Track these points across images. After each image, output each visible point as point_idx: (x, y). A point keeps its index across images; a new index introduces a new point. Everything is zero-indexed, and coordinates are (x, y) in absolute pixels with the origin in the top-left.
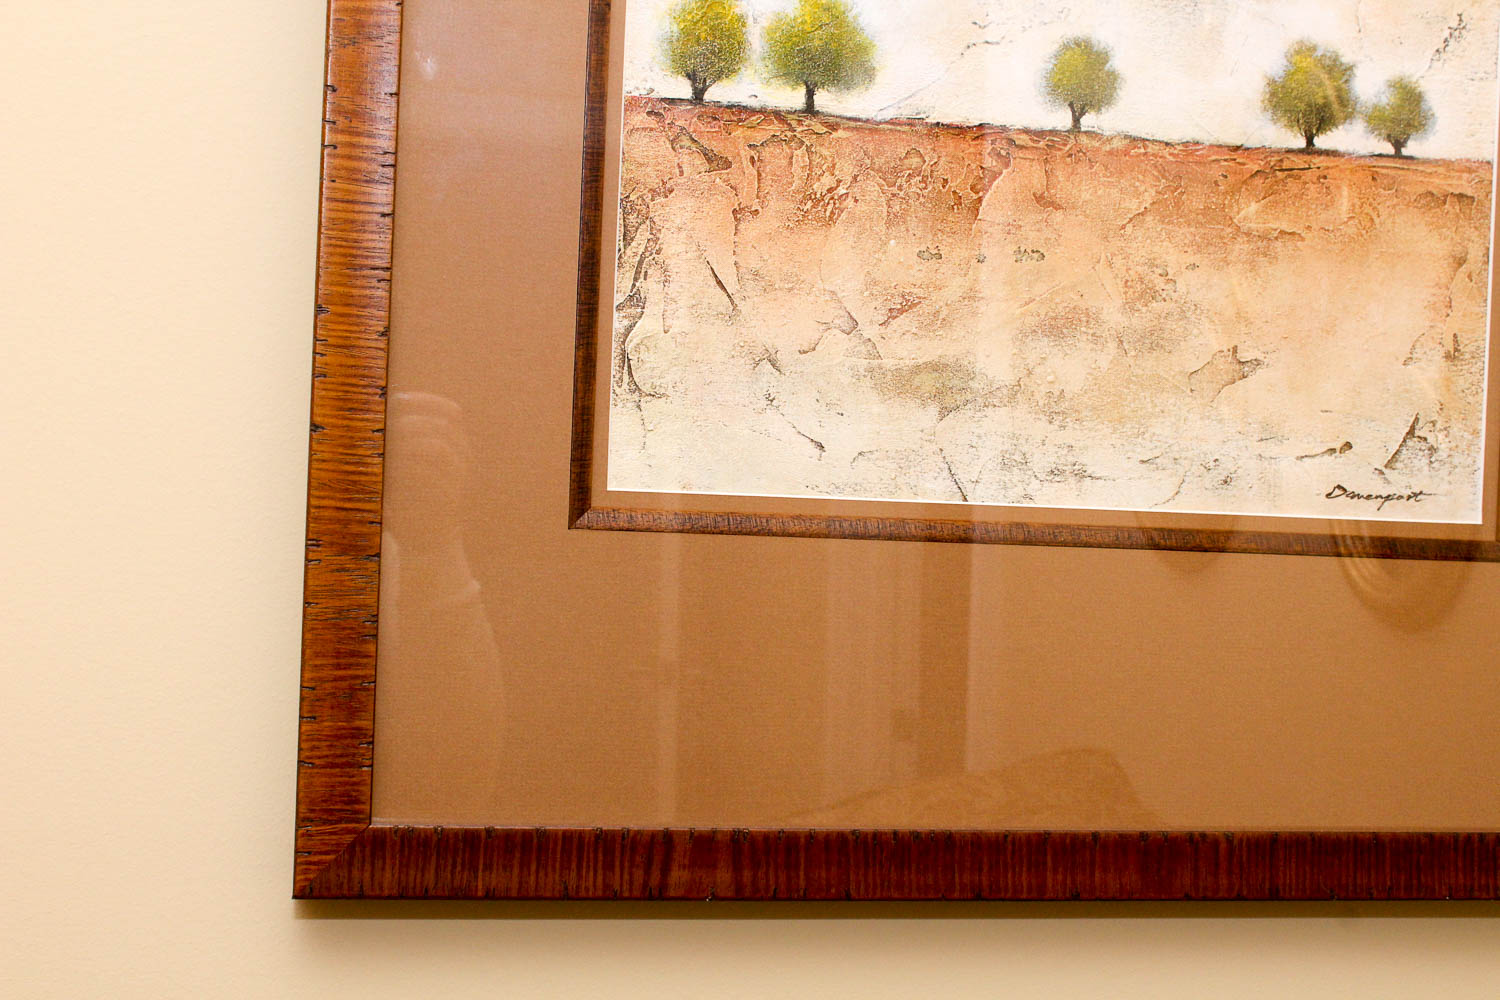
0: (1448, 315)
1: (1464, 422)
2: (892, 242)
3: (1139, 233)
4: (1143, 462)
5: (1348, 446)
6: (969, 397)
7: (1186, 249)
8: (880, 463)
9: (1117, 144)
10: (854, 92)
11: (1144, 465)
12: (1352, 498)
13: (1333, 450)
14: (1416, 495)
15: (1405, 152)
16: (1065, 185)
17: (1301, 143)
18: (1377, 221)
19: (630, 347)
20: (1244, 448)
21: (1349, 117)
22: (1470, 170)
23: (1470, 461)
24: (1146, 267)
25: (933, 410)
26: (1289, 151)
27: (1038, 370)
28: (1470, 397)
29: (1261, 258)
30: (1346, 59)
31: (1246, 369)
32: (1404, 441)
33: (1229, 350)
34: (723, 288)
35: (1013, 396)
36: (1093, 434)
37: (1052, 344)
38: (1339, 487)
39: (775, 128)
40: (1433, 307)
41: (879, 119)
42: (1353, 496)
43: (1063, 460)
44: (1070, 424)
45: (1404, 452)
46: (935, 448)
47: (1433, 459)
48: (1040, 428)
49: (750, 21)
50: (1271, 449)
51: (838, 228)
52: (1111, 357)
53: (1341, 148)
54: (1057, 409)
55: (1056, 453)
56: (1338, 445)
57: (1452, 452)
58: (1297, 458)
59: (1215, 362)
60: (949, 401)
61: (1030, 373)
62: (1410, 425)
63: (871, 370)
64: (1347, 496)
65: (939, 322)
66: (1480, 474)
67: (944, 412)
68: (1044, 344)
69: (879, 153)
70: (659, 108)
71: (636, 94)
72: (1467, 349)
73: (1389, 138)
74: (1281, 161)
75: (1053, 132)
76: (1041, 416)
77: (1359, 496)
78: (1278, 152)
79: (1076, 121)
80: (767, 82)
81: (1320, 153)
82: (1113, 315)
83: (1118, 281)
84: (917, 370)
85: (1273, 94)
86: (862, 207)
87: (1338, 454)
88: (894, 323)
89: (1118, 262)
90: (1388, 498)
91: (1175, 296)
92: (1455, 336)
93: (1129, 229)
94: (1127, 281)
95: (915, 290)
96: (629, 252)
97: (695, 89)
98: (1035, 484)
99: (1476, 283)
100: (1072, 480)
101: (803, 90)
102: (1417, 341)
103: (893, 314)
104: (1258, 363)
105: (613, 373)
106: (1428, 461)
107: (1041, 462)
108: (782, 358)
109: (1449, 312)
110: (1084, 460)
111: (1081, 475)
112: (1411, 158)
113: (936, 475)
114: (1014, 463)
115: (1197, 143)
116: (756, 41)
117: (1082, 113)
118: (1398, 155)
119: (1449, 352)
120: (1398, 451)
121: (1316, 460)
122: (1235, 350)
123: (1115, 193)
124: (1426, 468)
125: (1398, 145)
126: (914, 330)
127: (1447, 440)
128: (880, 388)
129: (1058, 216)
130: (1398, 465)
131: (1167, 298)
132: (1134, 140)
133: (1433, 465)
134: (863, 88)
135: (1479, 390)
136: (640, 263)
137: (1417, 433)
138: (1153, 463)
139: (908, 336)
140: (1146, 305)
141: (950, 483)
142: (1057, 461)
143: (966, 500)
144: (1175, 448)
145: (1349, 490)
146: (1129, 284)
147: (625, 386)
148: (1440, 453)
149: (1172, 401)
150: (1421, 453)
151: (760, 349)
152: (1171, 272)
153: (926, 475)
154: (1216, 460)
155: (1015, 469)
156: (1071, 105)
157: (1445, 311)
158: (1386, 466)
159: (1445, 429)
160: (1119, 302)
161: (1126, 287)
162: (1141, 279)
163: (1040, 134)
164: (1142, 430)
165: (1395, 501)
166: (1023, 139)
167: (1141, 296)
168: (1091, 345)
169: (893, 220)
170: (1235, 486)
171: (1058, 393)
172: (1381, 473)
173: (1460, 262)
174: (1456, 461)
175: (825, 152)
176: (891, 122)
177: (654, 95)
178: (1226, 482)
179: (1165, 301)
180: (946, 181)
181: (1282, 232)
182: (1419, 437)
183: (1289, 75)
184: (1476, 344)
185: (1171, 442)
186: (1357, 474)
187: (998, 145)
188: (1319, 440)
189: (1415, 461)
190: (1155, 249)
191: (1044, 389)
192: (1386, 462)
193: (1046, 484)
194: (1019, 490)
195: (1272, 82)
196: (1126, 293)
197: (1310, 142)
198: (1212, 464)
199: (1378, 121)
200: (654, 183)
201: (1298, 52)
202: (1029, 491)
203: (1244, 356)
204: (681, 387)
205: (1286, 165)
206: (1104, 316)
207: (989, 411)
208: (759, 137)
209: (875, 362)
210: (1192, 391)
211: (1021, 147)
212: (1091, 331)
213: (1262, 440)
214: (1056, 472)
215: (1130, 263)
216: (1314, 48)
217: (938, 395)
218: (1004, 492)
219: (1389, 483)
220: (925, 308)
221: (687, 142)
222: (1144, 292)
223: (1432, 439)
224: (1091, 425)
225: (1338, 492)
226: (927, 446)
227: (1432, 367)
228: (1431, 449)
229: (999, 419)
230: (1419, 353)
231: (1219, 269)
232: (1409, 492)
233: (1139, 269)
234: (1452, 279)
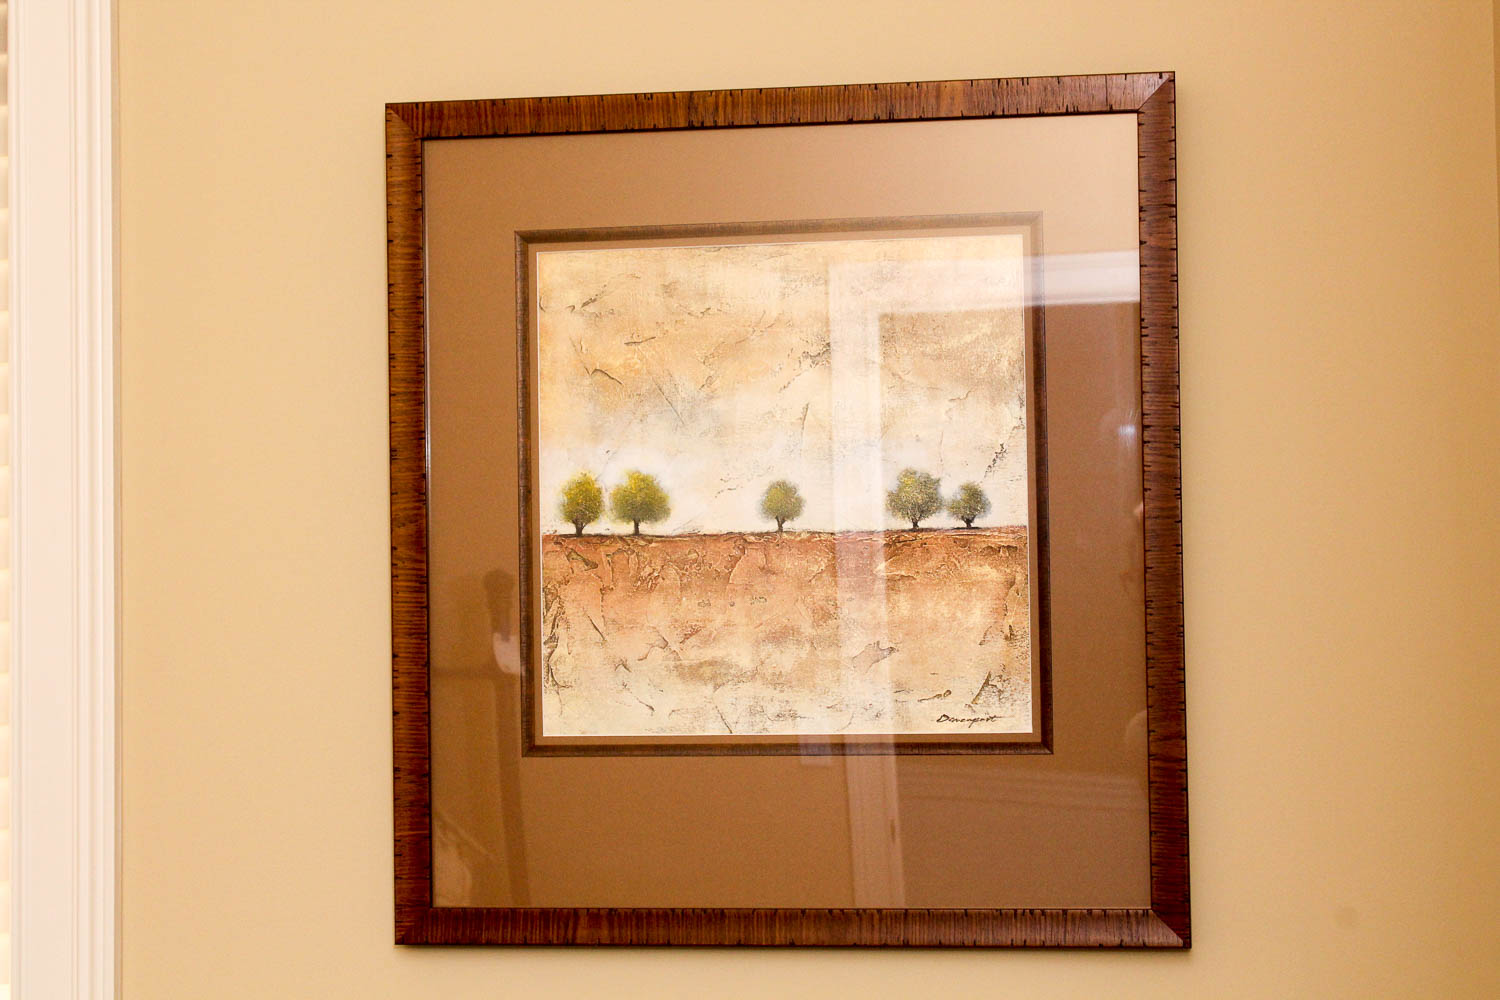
0: (1005, 615)
1: (1018, 675)
2: (684, 599)
3: (819, 583)
4: (828, 708)
5: (949, 692)
6: (730, 678)
7: (846, 590)
8: (684, 716)
9: (804, 536)
10: (660, 522)
11: (829, 710)
12: (953, 722)
13: (939, 696)
14: (992, 718)
15: (973, 525)
16: (776, 562)
17: (910, 526)
18: (958, 565)
19: (552, 663)
20: (887, 698)
21: (939, 508)
22: (1013, 532)
23: (1024, 697)
24: (824, 602)
25: (710, 687)
26: (903, 531)
27: (767, 661)
28: (1021, 661)
29: (891, 592)
30: (934, 477)
31: (886, 653)
32: (983, 688)
33: (875, 644)
34: (597, 629)
35: (753, 677)
36: (799, 694)
37: (774, 647)
38: (944, 716)
39: (620, 545)
40: (995, 611)
41: (674, 534)
42: (953, 720)
43: (783, 709)
44: (786, 689)
45: (983, 694)
46: (713, 706)
47: (1001, 698)
48: (768, 692)
49: (603, 491)
50: (902, 696)
51: (654, 594)
52: (807, 652)
53: (934, 526)
54: (778, 681)
55: (779, 705)
56: (943, 693)
57: (1012, 693)
58: (919, 701)
59: (867, 651)
60: (719, 681)
61: (762, 663)
62: (985, 678)
63: (676, 667)
64: (950, 721)
65: (712, 640)
66: (1030, 704)
67: (716, 687)
68: (770, 647)
69: (674, 553)
70: (560, 540)
71: (548, 534)
72: (1018, 634)
73: (963, 518)
74: (899, 537)
75: (768, 533)
76: (770, 686)
77: (957, 720)
78: (897, 532)
79: (780, 526)
80: (614, 521)
81: (922, 530)
82: (808, 630)
83: (809, 610)
84: (701, 665)
85: (892, 501)
86: (667, 582)
87: (943, 697)
88: (687, 641)
89: (808, 600)
90: (974, 720)
91: (841, 616)
92: (1010, 626)
93: (813, 582)
95: (698, 624)
96: (549, 614)
97: (577, 528)
98: (769, 722)
99: (1021, 596)
100: (789, 720)
101: (632, 524)
102: (987, 631)
103: (687, 637)
104: (892, 649)
105: (543, 676)
106: (998, 699)
107: (772, 709)
108: (630, 663)
109: (1006, 613)
110: (795, 709)
111: (794, 716)
112: (977, 528)
113: (714, 720)
114: (757, 712)
115: (849, 532)
116: (607, 500)
117: (783, 521)
118: (969, 527)
119: (1007, 636)
120: (979, 694)
121: (931, 701)
122: (878, 643)
123: (804, 563)
124: (997, 703)
125: (968, 522)
126: (699, 645)
127: (1009, 686)
128: (682, 676)
129: (774, 578)
130: (980, 702)
131: (837, 617)
132: (813, 533)
133: (1002, 701)
134: (663, 520)
135: (1026, 657)
136: (555, 619)
137: (990, 683)
138: (834, 708)
139: (695, 648)
140: (826, 623)
141: (722, 724)
142: (780, 710)
143: (731, 733)
144: (846, 699)
145: (951, 717)
146: (815, 611)
147: (550, 683)
148: (1005, 694)
149: (843, 674)
150: (993, 694)
151: (618, 659)
152: (838, 604)
153: (709, 721)
154: (871, 705)
155: (757, 715)
156: (777, 518)
157: (1003, 613)
158: (972, 703)
159: (1008, 680)
160: (810, 621)
161: (814, 613)
162: (822, 609)
163: (760, 535)
164: (827, 690)
165: (980, 722)
166: (752, 539)
167: (823, 618)
168: (796, 646)
169: (683, 588)
170: (882, 718)
171: (779, 673)
172: (970, 706)
173: (1012, 583)
174: (1015, 697)
175: (646, 555)
176: (679, 536)
177: (557, 534)
178: (877, 716)
179: (836, 619)
180: (711, 565)
181: (902, 576)
182: (992, 685)
183: (900, 489)
184: (1023, 631)
185: (844, 696)
186: (956, 707)
187: (738, 543)
188: (931, 690)
189: (990, 699)
190: (829, 591)
191: (770, 671)
192: (972, 700)
193: (775, 722)
194: (760, 726)
195: (890, 494)
196: (814, 617)
197: (915, 524)
198: (868, 707)
199: (955, 509)
200: (560, 578)
201: (905, 476)
202: (766, 726)
203: (883, 646)
204: (578, 682)
205: (902, 539)
206: (802, 630)
207: (741, 685)
208: (612, 550)
209: (678, 663)
210: (855, 667)
211: (750, 543)
212: (795, 639)
213: (897, 692)
214: (780, 716)
215: (815, 600)
216: (915, 473)
217: (713, 678)
218: (751, 728)
219: (975, 712)
220: (704, 632)
221: (575, 556)
222: (824, 615)
223: (999, 686)
224: (797, 689)
225: (944, 718)
226: (708, 705)
227: (999, 645)
228: (1000, 691)
229: (747, 689)
230: (989, 637)
231: (866, 599)
232: (988, 716)
233: (820, 603)
234: (1007, 594)
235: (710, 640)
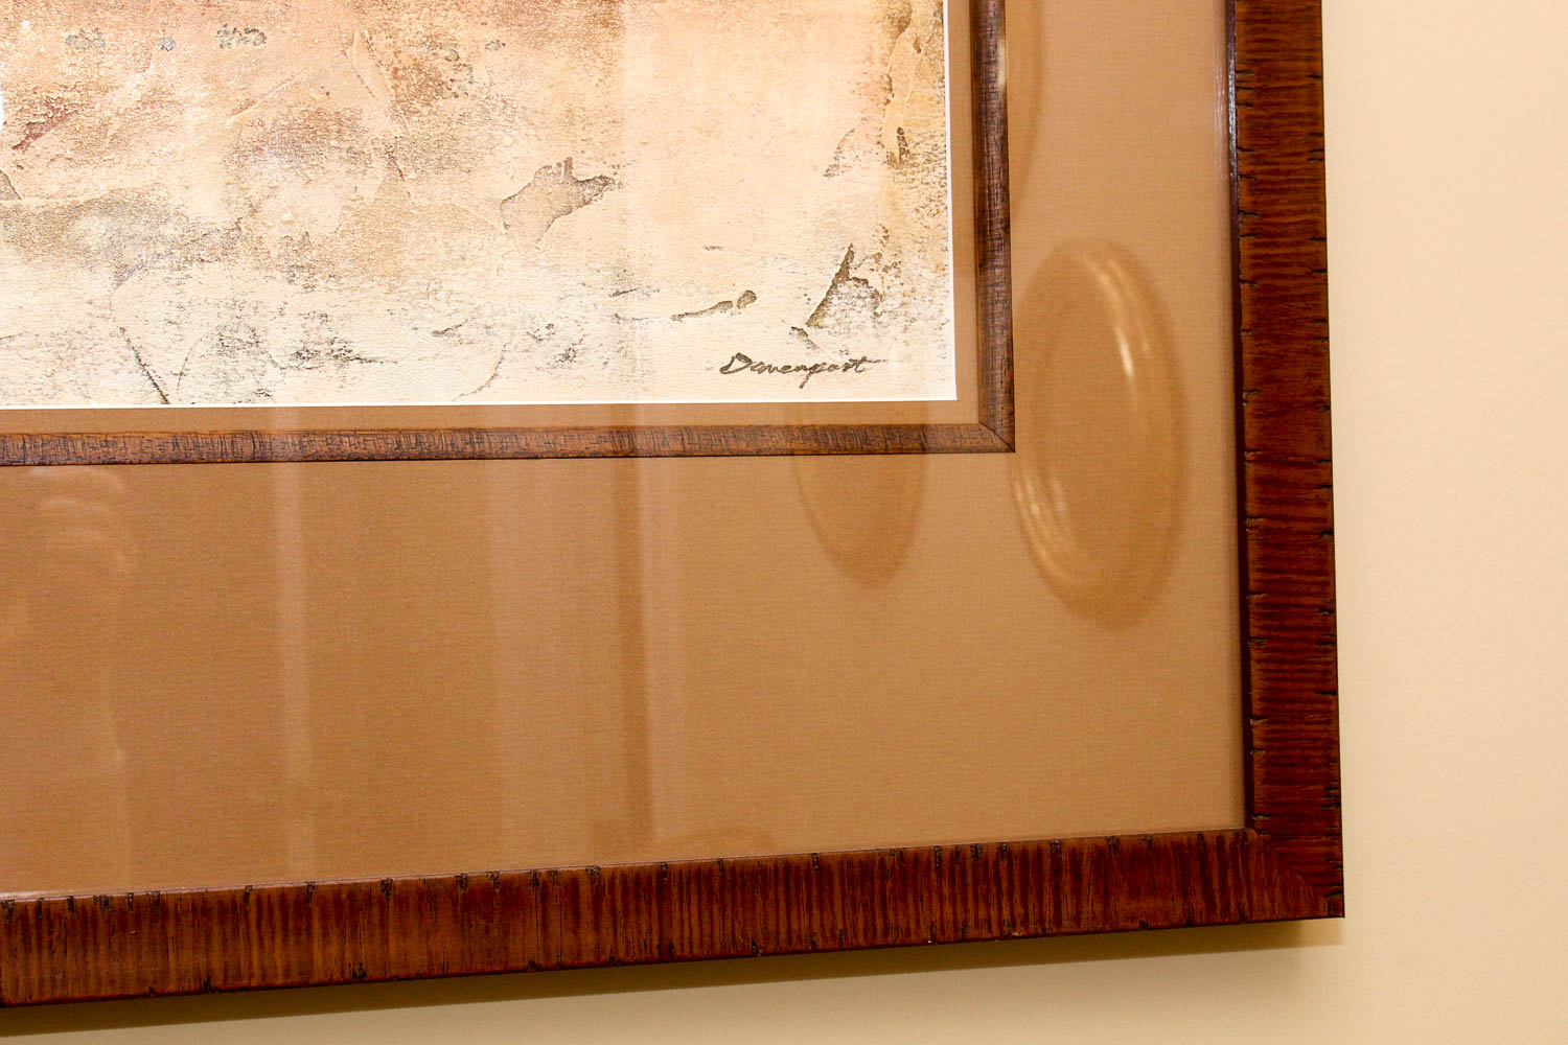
0: (888, 101)
1: (922, 255)
2: (26, 24)
4: (437, 333)
5: (750, 296)
6: (161, 249)
7: (484, 19)
8: (28, 354)
11: (440, 339)
12: (760, 372)
13: (726, 304)
14: (856, 363)
20: (592, 307)
23: (934, 310)
24: (424, 49)
25: (105, 273)
27: (268, 205)
28: (929, 219)
29: (600, 30)
31: (588, 191)
32: (834, 285)
33: (559, 165)
35: (230, 245)
36: (357, 295)
37: (287, 166)
38: (740, 356)
40: (864, 90)
42: (762, 368)
43: (314, 337)
44: (321, 283)
45: (835, 301)
46: (112, 327)
47: (878, 311)
48: (276, 290)
50: (632, 306)
52: (379, 183)
54: (299, 261)
55: (303, 326)
56: (734, 297)
57: (906, 300)
58: (674, 318)
59: (539, 183)
60: (129, 257)
61: (254, 211)
62: (840, 262)
63: (4, 215)
64: (752, 369)
65: (108, 140)
66: (950, 329)
67: (122, 273)
68: (273, 168)
72: (920, 150)
76: (276, 273)
77: (771, 369)
82: (379, 122)
83: (383, 69)
84: (76, 211)
87: (735, 308)
88: (37, 145)
89: (381, 41)
90: (815, 369)
91: (472, 89)
92: (900, 130)
94: (396, 71)
95: (68, 95)
98: (273, 373)
99: (926, 54)
100: (331, 365)
102: (843, 140)
103: (33, 132)
104: (605, 181)
106: (872, 314)
107: (282, 338)
109: (889, 96)
110: (343, 335)
111: (343, 356)
113: (117, 366)
114: (238, 344)
119: (893, 154)
120: (825, 300)
121: (704, 318)
122: (569, 164)
124: (869, 324)
126: (69, 154)
127: (897, 281)
128: (20, 241)
130: (827, 321)
131: (459, 93)
133: (880, 319)
135: (942, 208)
137: (852, 274)
138: (453, 335)
139: (60, 163)
140: (429, 105)
141: (139, 378)
142: (306, 338)
143: (167, 402)
144: (487, 310)
145: (756, 360)
146: (400, 73)
148: (889, 301)
149: (476, 242)
150: (860, 302)
152: (463, 55)
153: (100, 369)
154: (550, 326)
155: (240, 352)
157: (882, 96)
158: (808, 324)
159: (895, 265)
160: (385, 99)
161: (396, 78)
162: (418, 68)
164: (433, 286)
165: (826, 373)
167: (420, 91)
168: (347, 166)
170: (581, 362)
171: (300, 238)
172: (802, 332)
173: (902, 24)
174: (913, 311)
178: (567, 357)
179: (456, 97)
182: (856, 279)
184: (932, 142)
185: (479, 302)
186: (765, 335)
188: (704, 289)
189: (852, 313)
190: (438, 21)
191: (277, 232)
192: (808, 317)
193: (290, 372)
194: (249, 384)
196: (395, 87)
198: (544, 332)
202: (264, 384)
203: (582, 172)
206: (363, 123)
207: (194, 269)
209: (9, 203)
210: (506, 226)
212: (346, 146)
213: (618, 293)
214: (305, 354)
215: (399, 44)
217: (112, 248)
218: (224, 387)
219: (814, 347)
220: (85, 120)
222: (423, 85)
223: (875, 281)
224: (353, 283)
225: (738, 364)
226: (100, 324)
227: (869, 176)
228: (875, 295)
229: (212, 281)
230: (847, 158)
231: (537, 47)
232: (846, 359)
233: (414, 51)
234: (891, 50)
235: (101, 142)
